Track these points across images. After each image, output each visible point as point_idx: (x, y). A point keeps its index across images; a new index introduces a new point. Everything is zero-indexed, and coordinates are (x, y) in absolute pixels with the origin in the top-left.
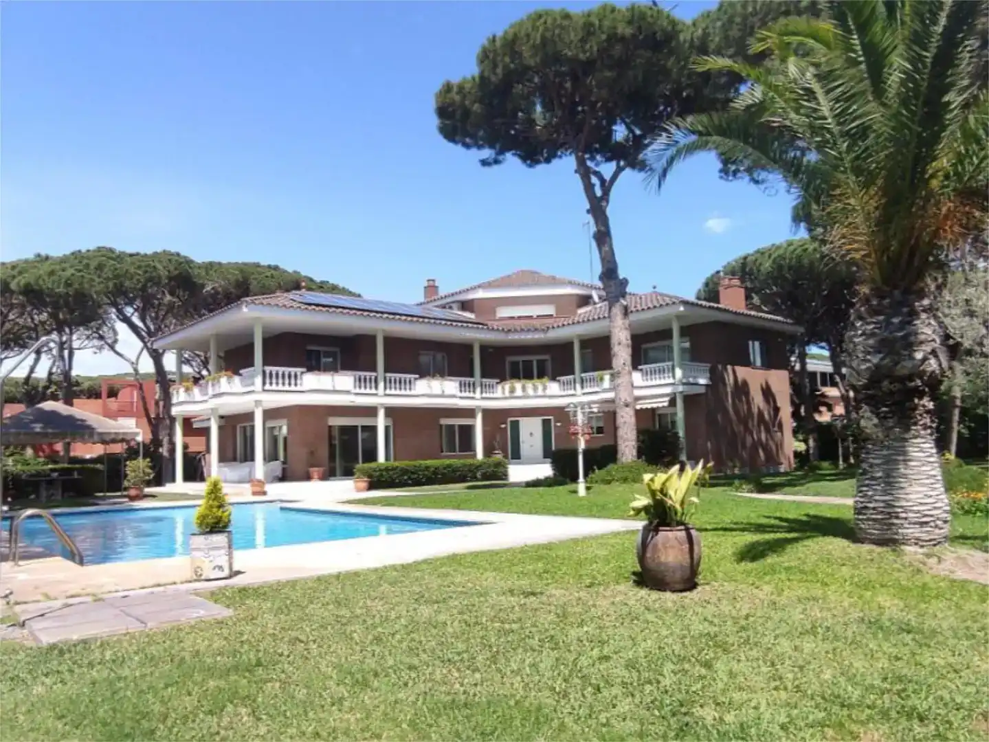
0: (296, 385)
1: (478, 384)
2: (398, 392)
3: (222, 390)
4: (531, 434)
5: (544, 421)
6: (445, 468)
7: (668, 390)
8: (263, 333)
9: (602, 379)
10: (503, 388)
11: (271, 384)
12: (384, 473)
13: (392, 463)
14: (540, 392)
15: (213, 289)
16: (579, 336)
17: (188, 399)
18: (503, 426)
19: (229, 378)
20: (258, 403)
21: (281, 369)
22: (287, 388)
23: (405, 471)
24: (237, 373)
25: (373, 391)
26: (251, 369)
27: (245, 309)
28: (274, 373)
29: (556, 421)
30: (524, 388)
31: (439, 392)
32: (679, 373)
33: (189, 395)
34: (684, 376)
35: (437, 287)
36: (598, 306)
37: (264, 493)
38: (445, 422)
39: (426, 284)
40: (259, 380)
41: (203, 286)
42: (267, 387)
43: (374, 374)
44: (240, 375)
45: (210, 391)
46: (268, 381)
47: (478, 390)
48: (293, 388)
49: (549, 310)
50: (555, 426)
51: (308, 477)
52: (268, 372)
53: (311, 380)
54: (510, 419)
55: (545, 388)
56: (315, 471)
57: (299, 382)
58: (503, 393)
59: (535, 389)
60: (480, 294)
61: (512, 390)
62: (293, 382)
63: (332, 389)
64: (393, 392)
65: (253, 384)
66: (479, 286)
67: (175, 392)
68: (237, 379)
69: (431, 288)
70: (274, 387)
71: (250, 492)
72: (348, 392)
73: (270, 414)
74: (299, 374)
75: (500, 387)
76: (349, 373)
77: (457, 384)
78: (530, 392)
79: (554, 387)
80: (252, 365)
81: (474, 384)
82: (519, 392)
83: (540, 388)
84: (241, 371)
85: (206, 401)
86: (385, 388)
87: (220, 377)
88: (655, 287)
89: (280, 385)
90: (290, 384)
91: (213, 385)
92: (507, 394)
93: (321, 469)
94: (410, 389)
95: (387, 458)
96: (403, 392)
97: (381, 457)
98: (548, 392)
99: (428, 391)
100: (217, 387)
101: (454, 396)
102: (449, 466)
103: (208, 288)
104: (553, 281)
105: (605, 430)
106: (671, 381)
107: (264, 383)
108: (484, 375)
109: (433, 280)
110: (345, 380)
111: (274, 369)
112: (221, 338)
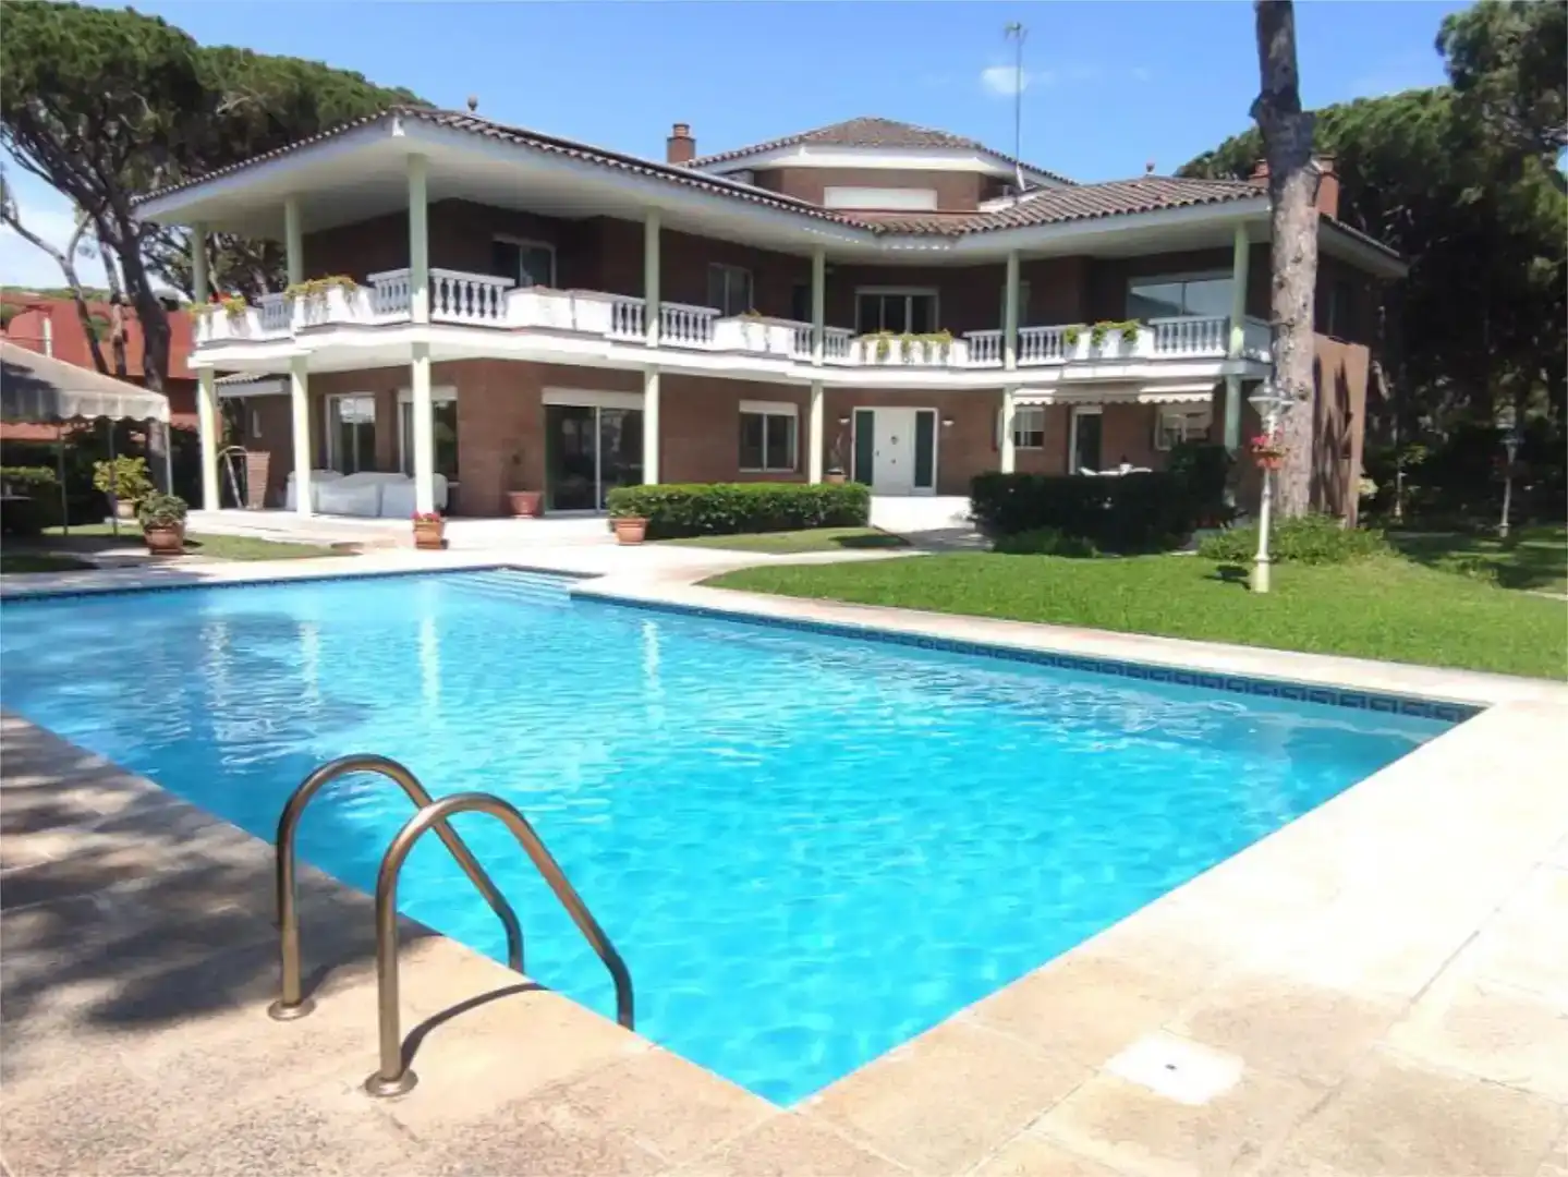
0: (494, 313)
1: (818, 336)
2: (682, 342)
3: (332, 318)
4: (894, 439)
5: (919, 415)
6: (768, 501)
7: (1213, 369)
8: (430, 190)
9: (1074, 341)
10: (864, 348)
11: (445, 307)
12: (667, 507)
13: (671, 488)
14: (935, 360)
15: (239, 107)
16: (1020, 252)
17: (236, 335)
18: (844, 421)
19: (348, 289)
20: (420, 349)
21: (464, 278)
22: (475, 319)
23: (701, 505)
24: (362, 281)
25: (638, 337)
26: (404, 271)
27: (398, 131)
28: (451, 284)
29: (944, 417)
30: (905, 350)
31: (761, 347)
32: (1237, 336)
33: (237, 325)
34: (1247, 344)
35: (692, 141)
36: (1024, 199)
37: (444, 544)
38: (747, 407)
39: (671, 135)
40: (420, 298)
41: (217, 96)
42: (438, 314)
43: (641, 301)
44: (371, 285)
45: (299, 319)
46: (439, 301)
47: (819, 348)
48: (488, 320)
49: (924, 200)
50: (941, 427)
51: (506, 511)
52: (438, 282)
53: (529, 306)
54: (856, 409)
55: (945, 352)
56: (523, 499)
57: (500, 309)
58: (864, 357)
59: (927, 352)
60: (803, 158)
61: (883, 352)
62: (488, 306)
63: (568, 325)
64: (673, 341)
65: (407, 307)
66: (802, 140)
67: (202, 319)
68: (363, 294)
69: (681, 142)
70: (451, 316)
71: (412, 540)
72: (599, 336)
73: (442, 372)
74: (499, 290)
75: (856, 346)
76: (602, 295)
77: (792, 333)
78: (917, 357)
79: (959, 352)
80: (403, 261)
81: (811, 334)
82: (895, 357)
83: (936, 351)
84: (371, 278)
85: (287, 340)
86: (660, 333)
87: (326, 288)
88: (1150, 168)
89: (464, 313)
90: (482, 312)
91: (307, 304)
92: (871, 359)
93: (535, 495)
94: (704, 338)
95: (661, 480)
96: (691, 343)
97: (651, 475)
98: (950, 361)
99: (740, 344)
100: (317, 308)
101: (782, 357)
102: (775, 497)
103: (229, 105)
104: (937, 142)
105: (1046, 439)
106: (1219, 351)
107: (432, 307)
108: (829, 321)
109: (687, 127)
110: (593, 311)
111: (452, 276)
112: (311, 204)
